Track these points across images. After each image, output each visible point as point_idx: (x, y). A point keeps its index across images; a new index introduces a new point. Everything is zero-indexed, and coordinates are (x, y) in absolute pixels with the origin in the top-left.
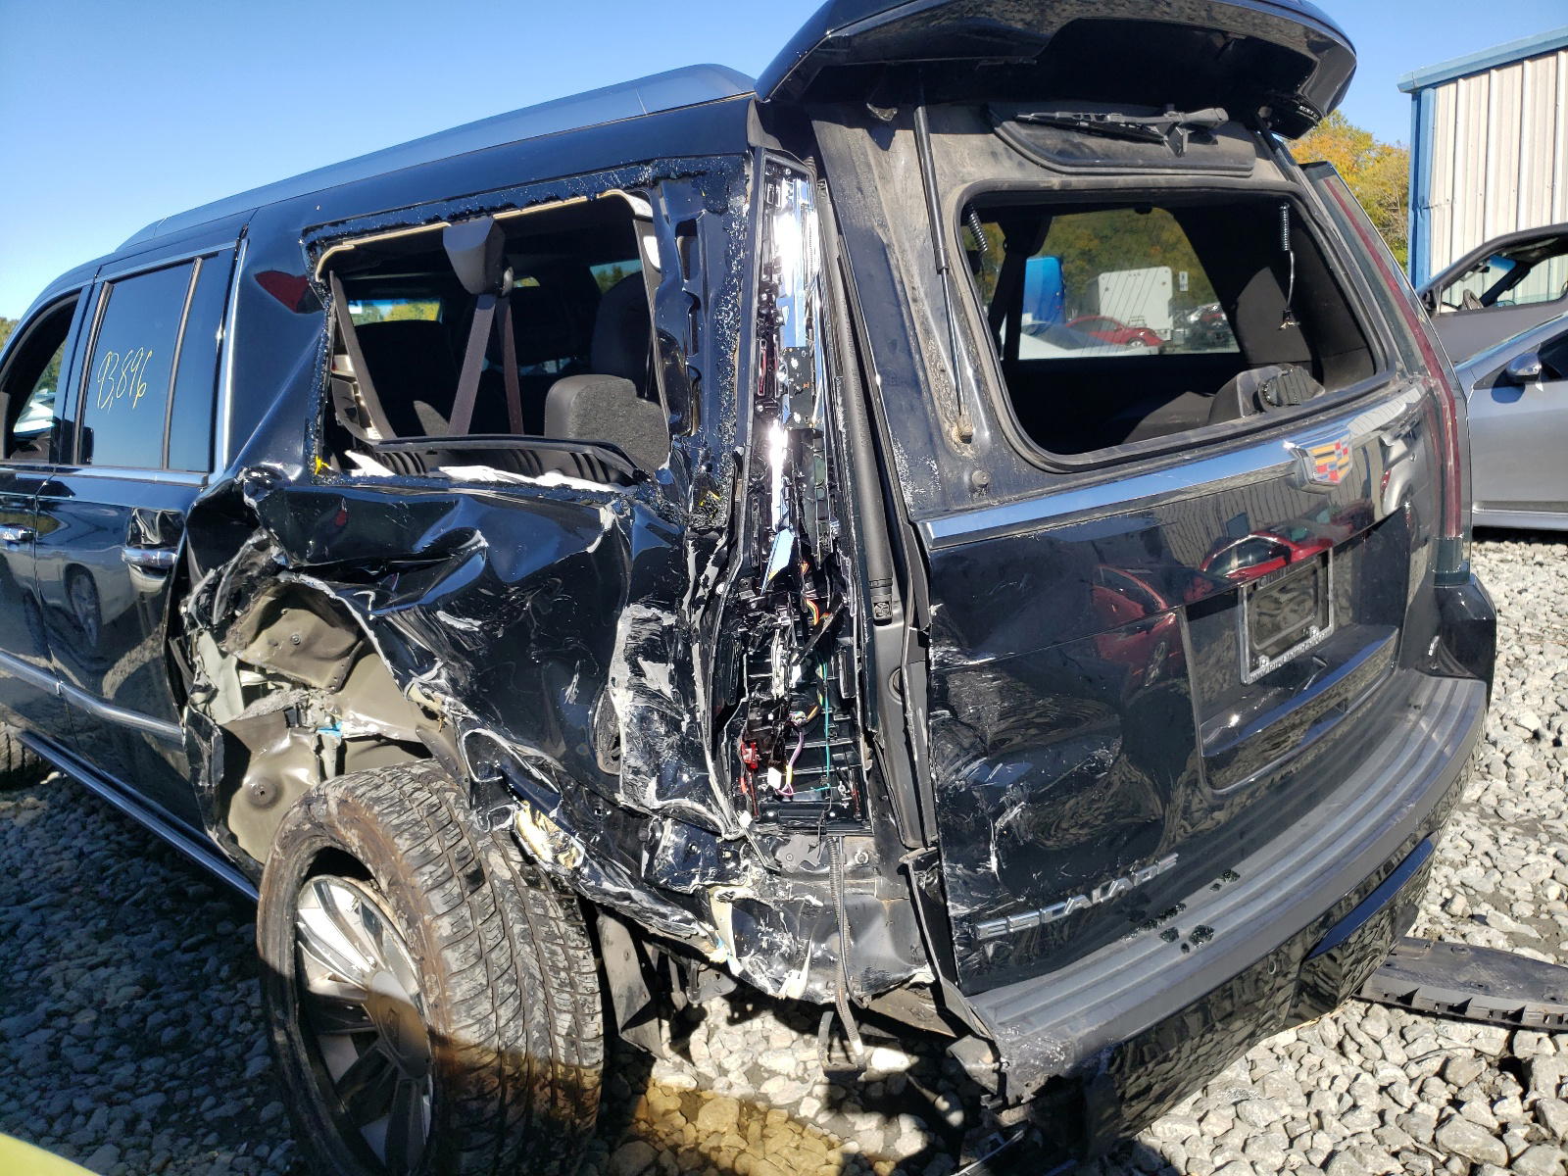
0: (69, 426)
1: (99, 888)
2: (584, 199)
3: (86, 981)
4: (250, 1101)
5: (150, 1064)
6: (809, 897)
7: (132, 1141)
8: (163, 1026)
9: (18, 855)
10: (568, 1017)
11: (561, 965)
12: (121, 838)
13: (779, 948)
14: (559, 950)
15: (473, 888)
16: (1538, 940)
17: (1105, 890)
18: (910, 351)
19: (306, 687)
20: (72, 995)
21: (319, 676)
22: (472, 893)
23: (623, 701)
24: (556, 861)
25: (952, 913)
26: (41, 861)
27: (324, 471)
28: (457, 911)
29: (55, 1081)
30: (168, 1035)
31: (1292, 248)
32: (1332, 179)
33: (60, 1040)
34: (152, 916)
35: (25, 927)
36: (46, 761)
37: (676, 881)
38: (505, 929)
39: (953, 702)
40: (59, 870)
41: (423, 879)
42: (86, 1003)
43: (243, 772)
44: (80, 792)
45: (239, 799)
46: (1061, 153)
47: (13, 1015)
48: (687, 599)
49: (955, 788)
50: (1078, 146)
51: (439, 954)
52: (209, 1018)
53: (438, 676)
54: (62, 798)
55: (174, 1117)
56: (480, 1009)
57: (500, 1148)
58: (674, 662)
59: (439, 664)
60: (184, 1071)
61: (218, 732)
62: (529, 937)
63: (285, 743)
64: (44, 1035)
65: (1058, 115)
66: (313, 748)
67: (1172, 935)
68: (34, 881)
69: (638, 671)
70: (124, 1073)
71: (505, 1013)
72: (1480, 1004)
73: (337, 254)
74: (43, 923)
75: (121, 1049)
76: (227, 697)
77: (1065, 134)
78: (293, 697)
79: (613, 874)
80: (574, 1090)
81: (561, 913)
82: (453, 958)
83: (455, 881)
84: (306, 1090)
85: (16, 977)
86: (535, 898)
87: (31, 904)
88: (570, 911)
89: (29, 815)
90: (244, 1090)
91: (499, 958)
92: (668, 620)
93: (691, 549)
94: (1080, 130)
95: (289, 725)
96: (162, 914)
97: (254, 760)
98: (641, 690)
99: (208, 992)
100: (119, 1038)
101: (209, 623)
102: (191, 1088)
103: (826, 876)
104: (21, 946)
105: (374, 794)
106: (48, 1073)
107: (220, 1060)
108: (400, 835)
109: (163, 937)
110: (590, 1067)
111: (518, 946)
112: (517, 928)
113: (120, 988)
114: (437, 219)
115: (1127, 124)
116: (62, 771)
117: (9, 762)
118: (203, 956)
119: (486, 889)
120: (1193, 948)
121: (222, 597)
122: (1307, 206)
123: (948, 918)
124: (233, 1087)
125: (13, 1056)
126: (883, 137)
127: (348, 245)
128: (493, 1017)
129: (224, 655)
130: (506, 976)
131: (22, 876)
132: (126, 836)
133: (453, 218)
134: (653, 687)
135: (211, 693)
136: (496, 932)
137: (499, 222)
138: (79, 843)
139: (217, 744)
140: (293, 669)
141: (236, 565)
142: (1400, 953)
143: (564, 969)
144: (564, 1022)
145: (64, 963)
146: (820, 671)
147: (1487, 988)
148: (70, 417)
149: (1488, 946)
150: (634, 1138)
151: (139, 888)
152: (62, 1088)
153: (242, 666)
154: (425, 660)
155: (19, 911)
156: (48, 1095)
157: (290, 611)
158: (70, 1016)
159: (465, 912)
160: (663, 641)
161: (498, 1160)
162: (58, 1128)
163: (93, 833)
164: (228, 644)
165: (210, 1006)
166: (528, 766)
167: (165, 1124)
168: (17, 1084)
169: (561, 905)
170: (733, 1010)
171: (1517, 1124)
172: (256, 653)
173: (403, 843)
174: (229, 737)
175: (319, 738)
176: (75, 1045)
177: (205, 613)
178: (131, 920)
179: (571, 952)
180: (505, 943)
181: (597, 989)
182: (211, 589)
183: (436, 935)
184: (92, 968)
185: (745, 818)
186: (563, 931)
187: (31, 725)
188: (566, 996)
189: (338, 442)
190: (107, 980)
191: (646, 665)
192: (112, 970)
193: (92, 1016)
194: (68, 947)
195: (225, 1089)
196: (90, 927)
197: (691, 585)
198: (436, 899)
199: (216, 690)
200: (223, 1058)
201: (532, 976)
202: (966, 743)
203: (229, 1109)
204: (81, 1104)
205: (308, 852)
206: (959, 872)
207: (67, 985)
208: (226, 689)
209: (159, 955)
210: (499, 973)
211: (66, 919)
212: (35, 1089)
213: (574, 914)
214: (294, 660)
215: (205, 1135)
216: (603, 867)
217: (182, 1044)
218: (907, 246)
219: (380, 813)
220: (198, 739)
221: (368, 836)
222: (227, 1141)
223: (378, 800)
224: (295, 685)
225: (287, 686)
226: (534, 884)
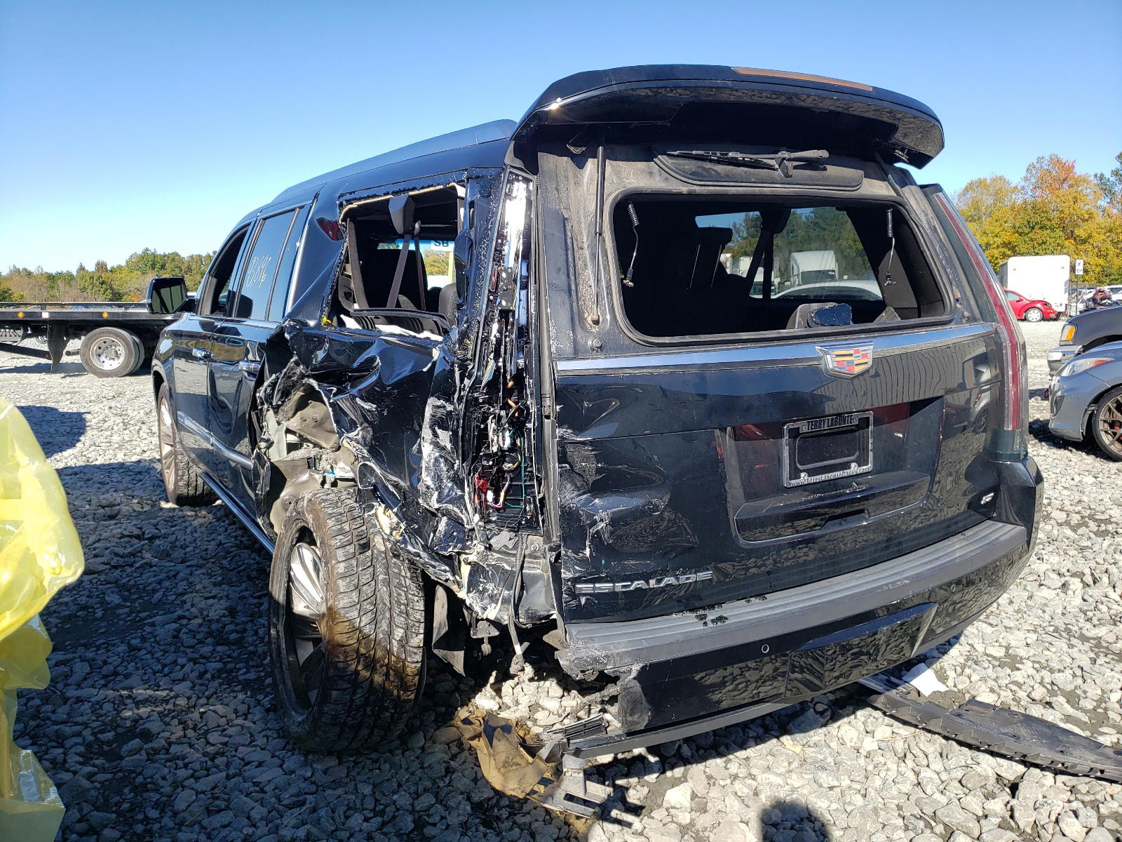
0: (234, 293)
1: (224, 562)
2: (442, 187)
3: (203, 604)
4: (263, 674)
5: (219, 648)
6: (504, 565)
7: (200, 682)
8: (232, 632)
9: (189, 538)
10: (402, 631)
11: (402, 602)
12: (242, 539)
13: (488, 591)
14: (403, 594)
15: (361, 551)
16: (1086, 723)
17: (659, 581)
18: (568, 275)
19: (321, 448)
20: (193, 610)
21: (327, 441)
22: (360, 554)
23: (427, 449)
24: (391, 534)
25: (563, 576)
26: (199, 544)
27: (327, 324)
28: (350, 561)
29: (173, 648)
30: (233, 636)
31: (894, 234)
32: (940, 194)
33: (181, 630)
34: (244, 579)
35: (181, 574)
36: (215, 494)
37: (442, 549)
38: (374, 575)
39: (570, 460)
40: (207, 550)
41: (336, 542)
42: (199, 615)
43: (281, 489)
44: (228, 513)
45: (277, 505)
46: (693, 174)
47: (162, 615)
48: (456, 396)
49: (570, 507)
50: (708, 170)
51: (336, 582)
52: (256, 633)
53: (358, 435)
54: (219, 514)
55: (224, 675)
56: (352, 614)
57: (354, 693)
58: (452, 431)
59: (359, 428)
60: (235, 654)
61: (268, 464)
62: (388, 583)
63: (305, 477)
64: (174, 626)
65: (694, 152)
66: (320, 482)
67: (703, 617)
68: (193, 553)
69: (435, 435)
70: (206, 650)
71: (365, 620)
72: (1010, 747)
73: (351, 210)
74: (191, 574)
75: (209, 639)
76: (278, 447)
77: (700, 163)
78: (313, 452)
79: (414, 542)
80: (401, 674)
81: (408, 575)
82: (342, 584)
83: (352, 546)
84: (281, 663)
85: (169, 598)
86: (395, 563)
87: (187, 564)
88: (414, 575)
89: (201, 520)
90: (261, 669)
91: (368, 590)
92: (450, 408)
93: (457, 369)
94: (711, 161)
95: (309, 467)
96: (249, 578)
97: (287, 484)
98: (436, 445)
99: (259, 620)
100: (210, 634)
101: (271, 404)
102: (236, 664)
103: (514, 555)
104: (177, 584)
105: (325, 497)
106: (170, 644)
107: (254, 653)
108: (330, 519)
109: (246, 590)
110: (413, 662)
111: (380, 587)
112: (381, 577)
113: (217, 610)
114: (388, 194)
115: (744, 158)
116: (223, 501)
117: (196, 489)
118: (262, 601)
119: (369, 553)
120: (710, 625)
121: (279, 391)
122: (907, 210)
123: (561, 579)
124: (257, 666)
125: (155, 634)
126: (580, 162)
127: (355, 205)
128: (358, 620)
129: (279, 423)
130: (369, 600)
131: (188, 550)
132: (246, 538)
133: (395, 193)
134: (443, 444)
135: (270, 444)
136: (368, 576)
137: (412, 197)
138: (220, 538)
139: (267, 471)
140: (314, 436)
141: (286, 373)
142: (972, 710)
143: (404, 604)
144: (399, 633)
145: (194, 594)
146: (518, 442)
147: (1019, 738)
148: (235, 290)
149: (1040, 717)
150: (453, 726)
151: (243, 564)
152: (175, 652)
153: (288, 431)
154: (353, 426)
155: (180, 567)
156: (166, 655)
157: (313, 402)
158: (190, 620)
159: (354, 562)
160: (447, 419)
161: (352, 701)
162: (166, 670)
163: (229, 534)
164: (280, 416)
165: (258, 627)
166: (387, 484)
167: (219, 677)
168: (154, 647)
169: (410, 571)
170: (536, 674)
171: (996, 815)
172: (294, 424)
173: (330, 523)
174: (274, 468)
175: (324, 477)
176: (187, 633)
177: (269, 398)
178: (234, 579)
179: (410, 596)
180: (373, 583)
181: (422, 620)
182: (273, 385)
183: (336, 571)
184: (207, 598)
185: (477, 517)
186: (408, 584)
187: (208, 470)
188: (403, 619)
189: (337, 310)
190: (212, 605)
191: (439, 431)
192: (216, 600)
193: (199, 621)
194: (199, 587)
195: (253, 666)
196: (212, 580)
197: (458, 389)
198: (340, 554)
199: (273, 443)
200: (257, 651)
201: (385, 604)
202: (579, 484)
203: (252, 676)
204: (181, 661)
205: (295, 529)
206: (569, 554)
207: (192, 605)
208: (278, 443)
209: (242, 598)
210: (365, 598)
211: (203, 574)
212: (161, 651)
213: (417, 577)
214: (314, 430)
215: (235, 686)
216: (410, 539)
217: (239, 643)
218: (583, 220)
219: (324, 507)
220: (259, 467)
221: (316, 519)
222: (244, 690)
223: (325, 501)
224: (316, 445)
225: (311, 445)
226: (397, 556)
